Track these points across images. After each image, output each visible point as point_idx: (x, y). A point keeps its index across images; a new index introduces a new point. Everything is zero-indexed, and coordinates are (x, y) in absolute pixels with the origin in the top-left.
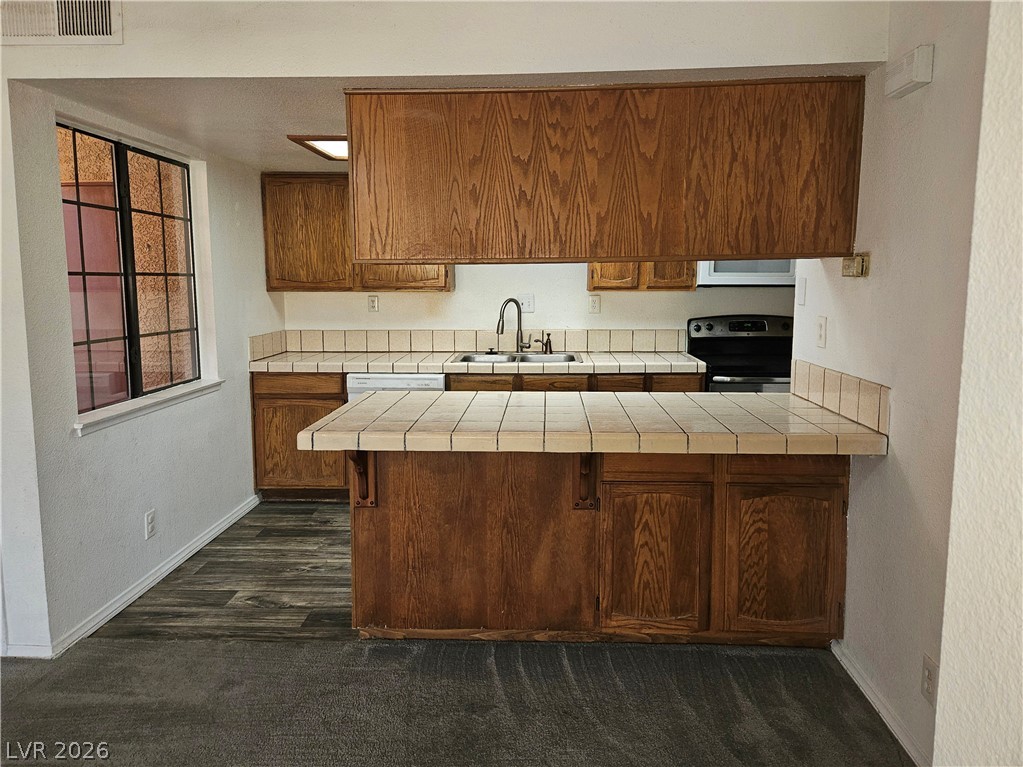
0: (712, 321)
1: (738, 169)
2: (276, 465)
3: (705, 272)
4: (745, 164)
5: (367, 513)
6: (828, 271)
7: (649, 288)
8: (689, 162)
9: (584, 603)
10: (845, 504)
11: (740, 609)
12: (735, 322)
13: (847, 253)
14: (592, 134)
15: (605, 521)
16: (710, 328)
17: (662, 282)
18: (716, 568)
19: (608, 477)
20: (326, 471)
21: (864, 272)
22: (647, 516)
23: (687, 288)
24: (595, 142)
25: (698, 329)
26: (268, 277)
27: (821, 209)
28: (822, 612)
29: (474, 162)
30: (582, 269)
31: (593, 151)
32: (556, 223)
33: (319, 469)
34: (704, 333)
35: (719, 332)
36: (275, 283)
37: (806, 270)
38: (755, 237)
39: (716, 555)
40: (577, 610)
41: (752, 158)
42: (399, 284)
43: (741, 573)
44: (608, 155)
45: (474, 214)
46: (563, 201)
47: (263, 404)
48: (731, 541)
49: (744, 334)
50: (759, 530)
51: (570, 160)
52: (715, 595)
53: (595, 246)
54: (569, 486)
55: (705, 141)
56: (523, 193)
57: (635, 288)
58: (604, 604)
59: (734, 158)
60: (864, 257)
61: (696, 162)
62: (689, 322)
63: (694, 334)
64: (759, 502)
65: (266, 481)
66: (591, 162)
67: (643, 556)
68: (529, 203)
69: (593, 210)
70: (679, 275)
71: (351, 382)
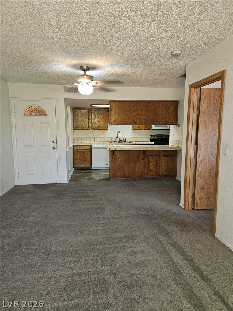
0: (154, 136)
1: (163, 113)
2: (78, 162)
3: (153, 127)
4: (164, 112)
5: (113, 161)
6: (175, 127)
7: (144, 130)
8: (157, 111)
9: (143, 173)
10: (177, 158)
11: (164, 173)
12: (158, 136)
13: (177, 124)
14: (144, 107)
15: (146, 161)
16: (154, 137)
17: (146, 129)
18: (161, 167)
19: (146, 155)
20: (87, 163)
21: (179, 127)
22: (152, 160)
23: (150, 130)
24: (144, 109)
25: (152, 137)
26: (74, 127)
27: (173, 118)
28: (174, 172)
29: (128, 111)
30: (131, 126)
31: (144, 110)
32: (139, 119)
33: (86, 163)
34: (153, 138)
35: (155, 138)
36: (75, 129)
37: (172, 127)
38: (165, 122)
39: (161, 165)
40: (142, 174)
41: (165, 111)
42: (99, 129)
43: (164, 168)
44: (146, 110)
45: (128, 118)
46: (140, 116)
47: (75, 151)
48: (163, 163)
49: (160, 138)
50: (166, 162)
51: (141, 111)
52: (161, 171)
53: (144, 123)
54: (141, 157)
55: (159, 109)
56: (134, 115)
57: (141, 130)
58: (146, 173)
59: (162, 111)
60: (179, 125)
61: (158, 112)
62: (150, 136)
63: (151, 138)
64: (166, 158)
65: (76, 165)
66: (144, 111)
67: (151, 166)
68: (135, 117)
69: (144, 118)
70: (149, 127)
71: (92, 147)
